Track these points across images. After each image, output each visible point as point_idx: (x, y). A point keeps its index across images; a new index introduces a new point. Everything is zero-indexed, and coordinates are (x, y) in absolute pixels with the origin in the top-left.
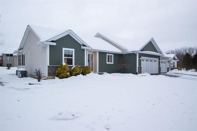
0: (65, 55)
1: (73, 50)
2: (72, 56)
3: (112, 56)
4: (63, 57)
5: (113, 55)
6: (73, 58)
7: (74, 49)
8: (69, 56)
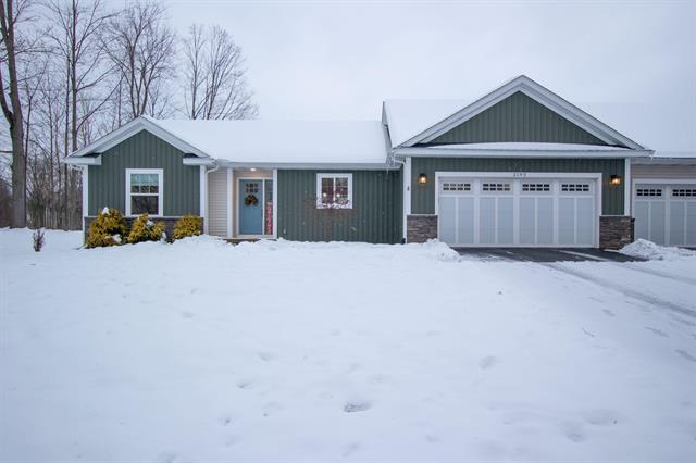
0: (135, 188)
1: (160, 172)
2: (155, 189)
3: (346, 181)
4: (129, 194)
5: (350, 177)
6: (161, 194)
7: (162, 170)
8: (144, 189)
